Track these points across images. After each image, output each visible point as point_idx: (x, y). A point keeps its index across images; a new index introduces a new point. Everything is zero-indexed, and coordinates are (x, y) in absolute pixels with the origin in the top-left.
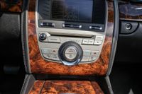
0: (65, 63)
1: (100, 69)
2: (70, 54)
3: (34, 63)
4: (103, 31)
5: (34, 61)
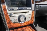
1: (32, 22)
3: (9, 25)
4: (31, 9)
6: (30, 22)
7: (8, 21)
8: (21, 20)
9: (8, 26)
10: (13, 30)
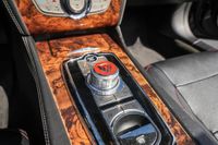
0: (75, 17)
3: (29, 21)
5: (29, 18)
6: (105, 16)
7: (22, 4)
8: (73, 7)
9: (28, 25)
10: (48, 40)
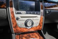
1: (40, 28)
2: (29, 24)
